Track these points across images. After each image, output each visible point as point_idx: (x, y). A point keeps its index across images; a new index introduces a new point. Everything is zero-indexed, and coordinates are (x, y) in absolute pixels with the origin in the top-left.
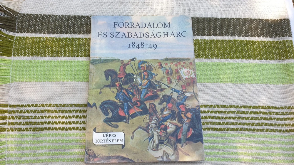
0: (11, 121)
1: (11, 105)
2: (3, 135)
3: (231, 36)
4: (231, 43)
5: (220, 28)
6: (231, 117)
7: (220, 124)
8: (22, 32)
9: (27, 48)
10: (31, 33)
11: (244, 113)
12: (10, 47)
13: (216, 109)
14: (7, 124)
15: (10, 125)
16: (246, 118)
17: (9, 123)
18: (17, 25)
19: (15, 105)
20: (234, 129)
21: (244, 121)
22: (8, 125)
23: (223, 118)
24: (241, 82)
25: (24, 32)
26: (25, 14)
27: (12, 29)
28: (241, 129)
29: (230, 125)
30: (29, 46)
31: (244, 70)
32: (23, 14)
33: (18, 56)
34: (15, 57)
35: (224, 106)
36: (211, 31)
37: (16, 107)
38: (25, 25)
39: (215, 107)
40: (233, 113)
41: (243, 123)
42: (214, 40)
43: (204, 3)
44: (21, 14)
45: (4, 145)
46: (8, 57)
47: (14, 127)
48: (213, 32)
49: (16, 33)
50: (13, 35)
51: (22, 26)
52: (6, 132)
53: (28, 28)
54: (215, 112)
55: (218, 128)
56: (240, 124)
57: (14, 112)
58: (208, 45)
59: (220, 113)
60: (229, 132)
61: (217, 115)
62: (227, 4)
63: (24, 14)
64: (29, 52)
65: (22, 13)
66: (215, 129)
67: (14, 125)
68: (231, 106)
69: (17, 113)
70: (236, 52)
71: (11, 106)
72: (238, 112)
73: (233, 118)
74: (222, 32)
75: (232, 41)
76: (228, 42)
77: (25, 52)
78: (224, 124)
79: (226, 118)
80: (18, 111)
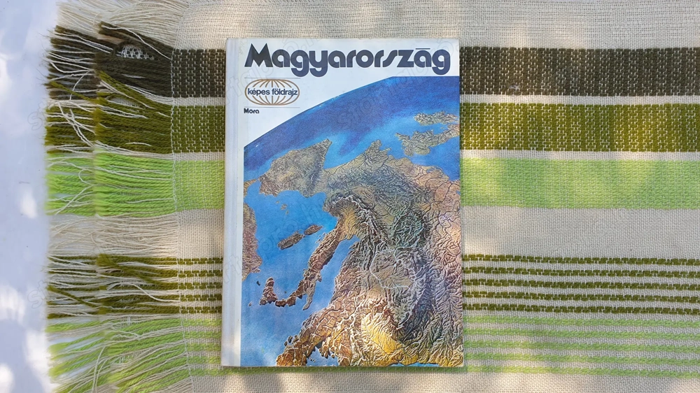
0: (186, 292)
1: (181, 260)
2: (176, 320)
3: (662, 94)
4: (658, 112)
5: (635, 77)
6: (645, 284)
7: (620, 298)
8: (185, 96)
9: (202, 133)
10: (205, 96)
11: (676, 274)
12: (165, 132)
13: (615, 267)
14: (179, 298)
15: (185, 300)
16: (678, 287)
17: (182, 296)
18: (174, 78)
19: (190, 260)
20: (651, 310)
21: (675, 293)
22: (182, 300)
23: (627, 285)
24: (675, 207)
25: (191, 93)
26: (186, 51)
27: (164, 88)
28: (666, 311)
29: (643, 300)
30: (204, 128)
31: (687, 177)
32: (182, 51)
33: (184, 151)
34: (178, 155)
35: (632, 261)
36: (612, 84)
37: (192, 264)
38: (191, 78)
39: (611, 261)
40: (651, 275)
41: (672, 297)
42: (618, 106)
43: (599, 11)
44: (178, 50)
45: (181, 341)
46: (163, 155)
47: (193, 304)
48: (619, 86)
49: (172, 98)
50: (166, 103)
51: (183, 81)
52: (180, 315)
53: (197, 84)
54: (611, 274)
55: (615, 308)
56: (664, 299)
57: (189, 274)
58: (604, 118)
59: (622, 275)
60: (640, 315)
61: (615, 279)
62: (655, 10)
63: (184, 51)
64: (205, 142)
65: (180, 48)
66: (608, 310)
67: (194, 300)
68: (646, 261)
69: (196, 275)
70: (669, 134)
71: (181, 262)
72: (662, 274)
73: (649, 286)
74: (639, 86)
75: (662, 107)
76: (651, 109)
77: (198, 143)
78: (628, 299)
79: (634, 286)
80: (198, 272)
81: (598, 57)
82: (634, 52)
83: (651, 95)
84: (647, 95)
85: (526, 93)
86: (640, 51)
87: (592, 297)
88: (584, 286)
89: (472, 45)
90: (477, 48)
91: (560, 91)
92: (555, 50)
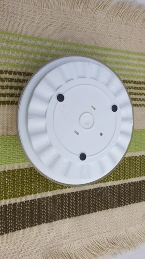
3: (27, 201)
74: (40, 204)
75: (27, 194)
81: (62, 215)
82: (43, 222)
83: (33, 200)
84: (35, 200)
85: (95, 189)
86: (40, 224)
89: (118, 208)
90: (116, 207)
91: (79, 193)
92: (83, 214)
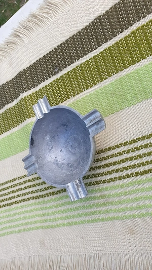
4: (128, 40)
5: (109, 28)
13: (133, 146)
35: (143, 138)
36: (98, 40)
48: (102, 39)
54: (133, 151)
55: (141, 172)
58: (100, 61)
59: (139, 149)
61: (136, 153)
70: (139, 49)
76: (124, 41)
81: (87, 30)
83: (121, 32)
84: (119, 34)
86: (107, 12)
87: (126, 169)
88: (119, 163)
90: (37, 61)
91: (75, 59)
92: (67, 41)
